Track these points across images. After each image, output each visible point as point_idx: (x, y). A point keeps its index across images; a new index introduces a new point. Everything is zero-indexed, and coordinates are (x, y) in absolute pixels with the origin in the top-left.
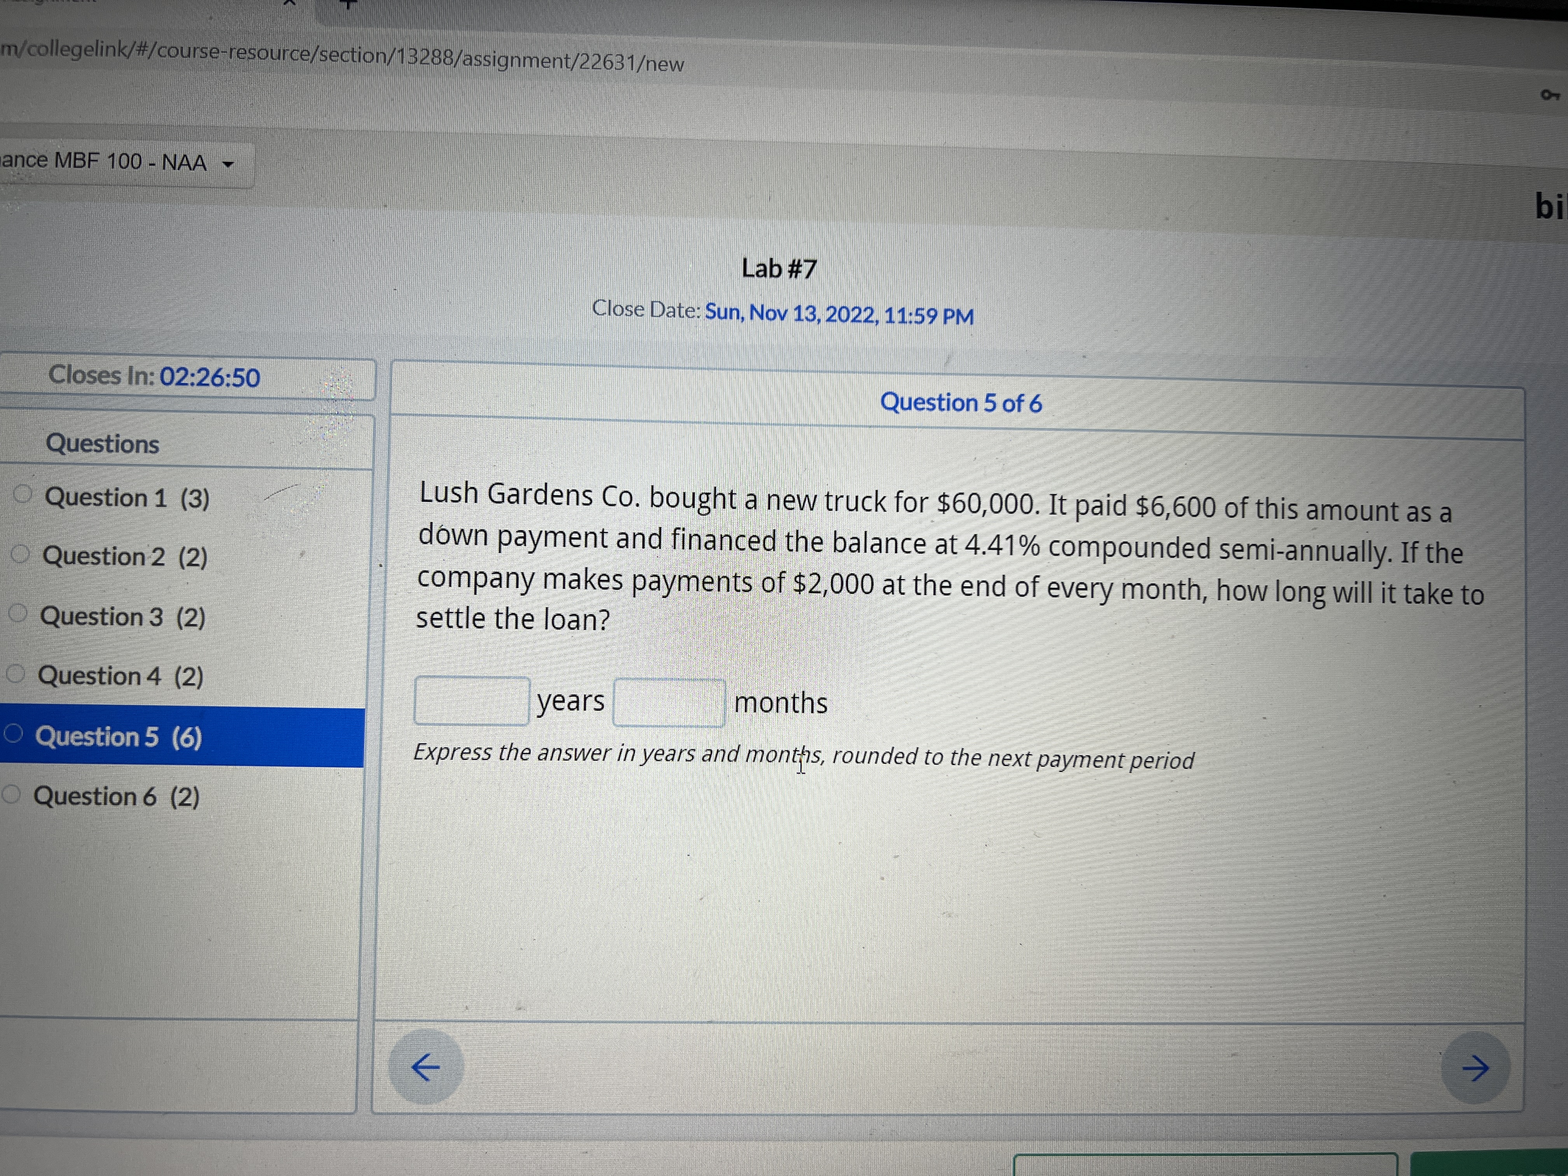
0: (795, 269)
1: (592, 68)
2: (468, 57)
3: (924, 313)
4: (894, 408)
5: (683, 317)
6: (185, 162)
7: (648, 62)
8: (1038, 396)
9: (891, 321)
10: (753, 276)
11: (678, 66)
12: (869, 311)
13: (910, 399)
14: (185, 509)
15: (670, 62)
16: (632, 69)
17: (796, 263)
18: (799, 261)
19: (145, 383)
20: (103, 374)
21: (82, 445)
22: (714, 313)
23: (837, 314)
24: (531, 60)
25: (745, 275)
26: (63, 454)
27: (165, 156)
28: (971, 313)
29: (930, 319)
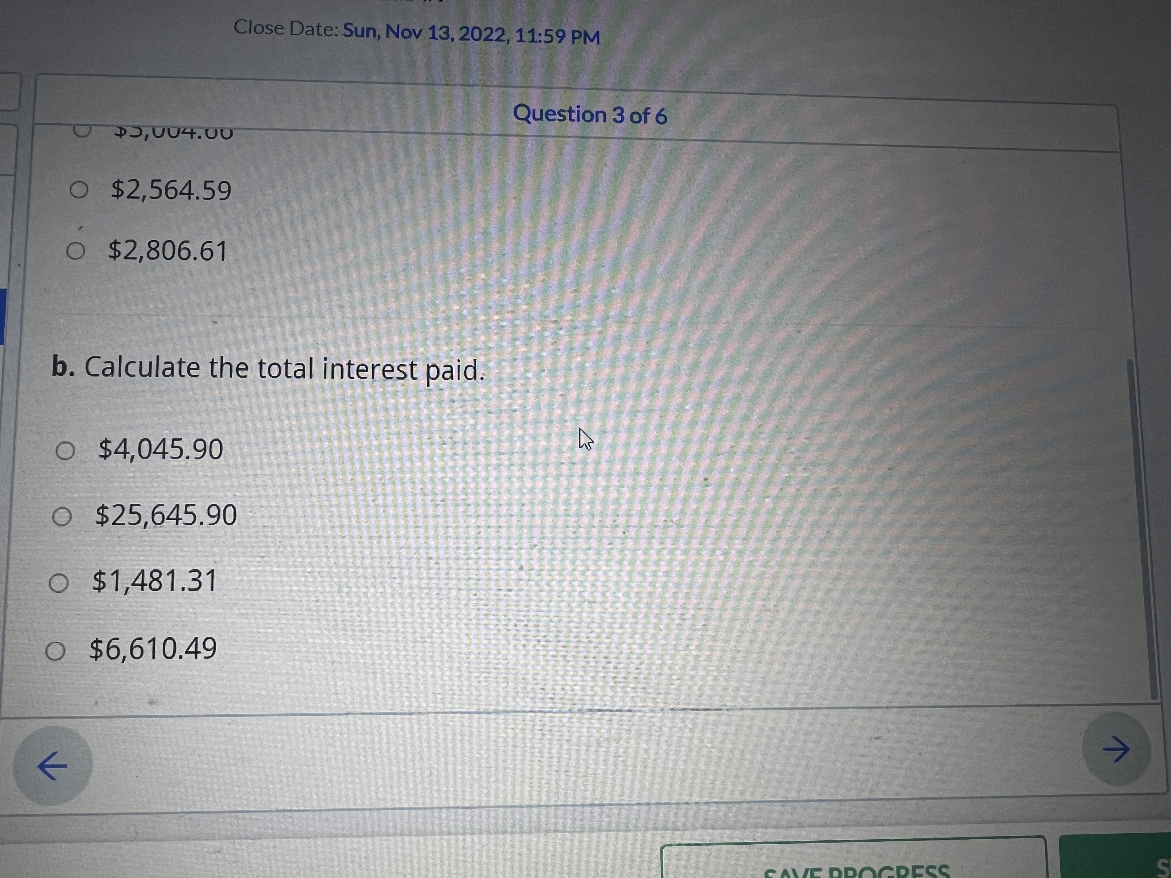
3: (553, 33)
4: (526, 119)
5: (321, 35)
8: (662, 110)
9: (521, 40)
12: (500, 31)
13: (542, 111)
23: (469, 33)
28: (597, 34)
29: (559, 39)
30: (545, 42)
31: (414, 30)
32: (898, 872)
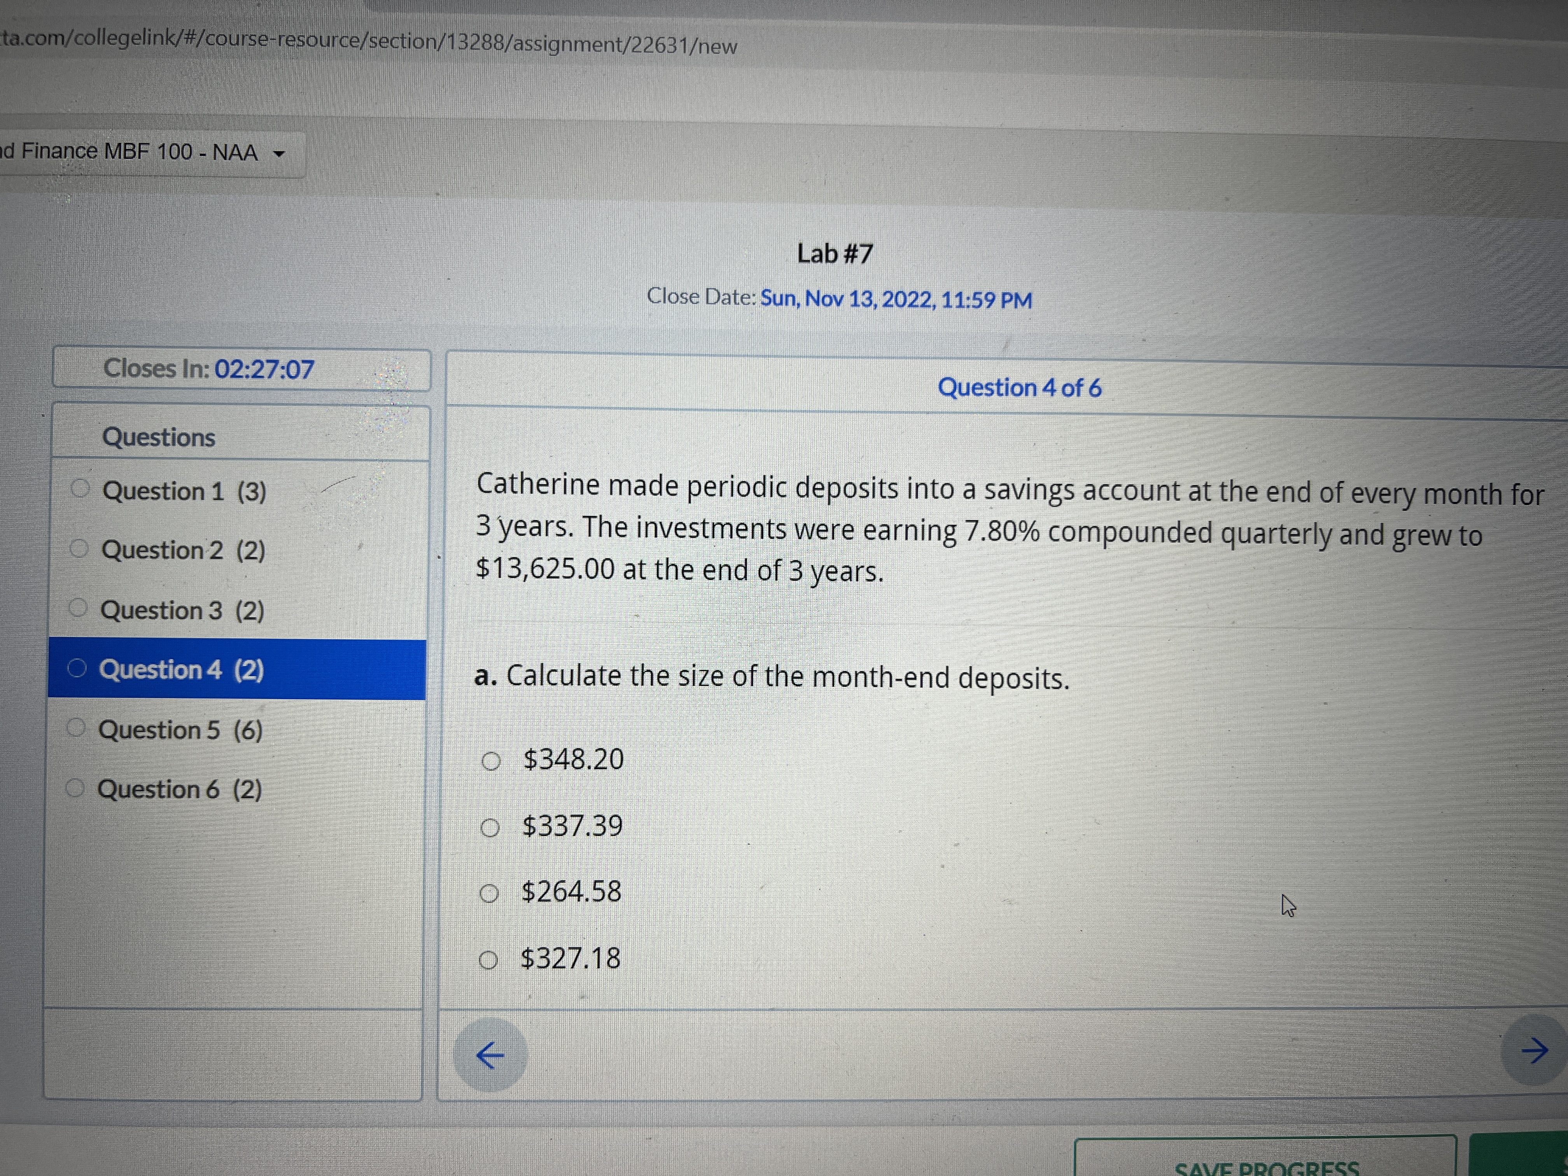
0: (851, 253)
1: (645, 51)
2: (520, 42)
3: (982, 297)
4: (952, 394)
5: (738, 304)
6: (236, 152)
7: (701, 44)
8: (1097, 380)
9: (948, 305)
10: (808, 261)
11: (731, 48)
12: (926, 296)
13: (968, 385)
14: (242, 502)
15: (723, 44)
16: (685, 52)
17: (852, 247)
18: (855, 246)
19: (200, 376)
20: (159, 367)
21: (139, 439)
22: (769, 299)
23: (893, 299)
24: (583, 44)
25: (801, 260)
26: (119, 448)
27: (216, 146)
28: (1029, 296)
29: (988, 303)
30: (974, 307)
31: (835, 296)
32: (1308, 1169)
